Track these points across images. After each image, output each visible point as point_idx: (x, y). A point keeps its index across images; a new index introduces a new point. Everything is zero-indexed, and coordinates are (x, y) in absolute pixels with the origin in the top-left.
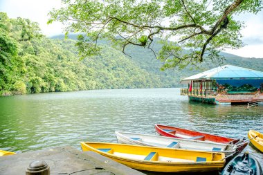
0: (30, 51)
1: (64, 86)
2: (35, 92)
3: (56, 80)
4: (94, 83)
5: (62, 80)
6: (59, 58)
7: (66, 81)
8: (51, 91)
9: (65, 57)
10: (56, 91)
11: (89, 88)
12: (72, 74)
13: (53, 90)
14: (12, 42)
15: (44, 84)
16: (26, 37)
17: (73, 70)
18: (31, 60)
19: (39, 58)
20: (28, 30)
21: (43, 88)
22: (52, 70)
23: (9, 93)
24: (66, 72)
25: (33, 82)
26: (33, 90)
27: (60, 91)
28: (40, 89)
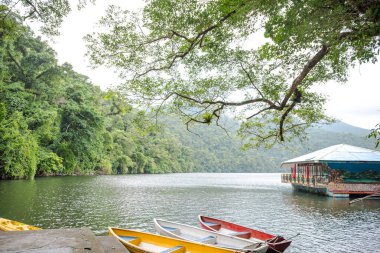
0: (119, 126)
1: (154, 166)
2: (121, 173)
3: (146, 160)
4: (192, 164)
5: (152, 160)
6: (151, 134)
7: (158, 160)
8: (139, 173)
9: (158, 134)
10: (146, 172)
11: (185, 170)
12: (165, 154)
13: (142, 171)
14: (99, 116)
15: (131, 163)
16: (116, 110)
17: (166, 149)
18: (120, 136)
19: (128, 134)
20: (117, 103)
21: (130, 169)
22: (142, 148)
23: (92, 172)
24: (158, 150)
25: (120, 161)
26: (119, 170)
27: (149, 173)
28: (127, 170)
